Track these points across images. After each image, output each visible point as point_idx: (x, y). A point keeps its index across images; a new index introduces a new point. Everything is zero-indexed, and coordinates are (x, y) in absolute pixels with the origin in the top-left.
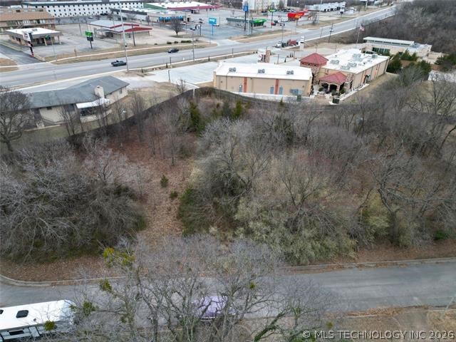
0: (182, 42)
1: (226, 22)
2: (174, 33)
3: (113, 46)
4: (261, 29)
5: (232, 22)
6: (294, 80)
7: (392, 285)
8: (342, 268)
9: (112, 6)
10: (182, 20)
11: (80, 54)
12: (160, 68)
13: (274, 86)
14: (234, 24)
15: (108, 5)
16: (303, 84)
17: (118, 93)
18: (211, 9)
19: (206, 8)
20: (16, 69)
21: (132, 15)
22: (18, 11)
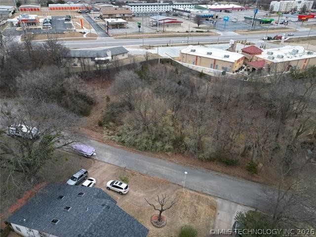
0: (197, 31)
1: (244, 19)
2: (197, 25)
3: (153, 31)
4: (266, 26)
5: (248, 20)
6: (225, 61)
7: (176, 173)
8: (161, 158)
9: (174, 7)
10: (212, 17)
11: (129, 34)
12: (162, 46)
13: (213, 64)
14: (248, 21)
15: (172, 6)
16: (231, 64)
17: (121, 55)
18: (242, 10)
19: (238, 9)
20: (96, 39)
21: (182, 13)
22: (116, 9)
